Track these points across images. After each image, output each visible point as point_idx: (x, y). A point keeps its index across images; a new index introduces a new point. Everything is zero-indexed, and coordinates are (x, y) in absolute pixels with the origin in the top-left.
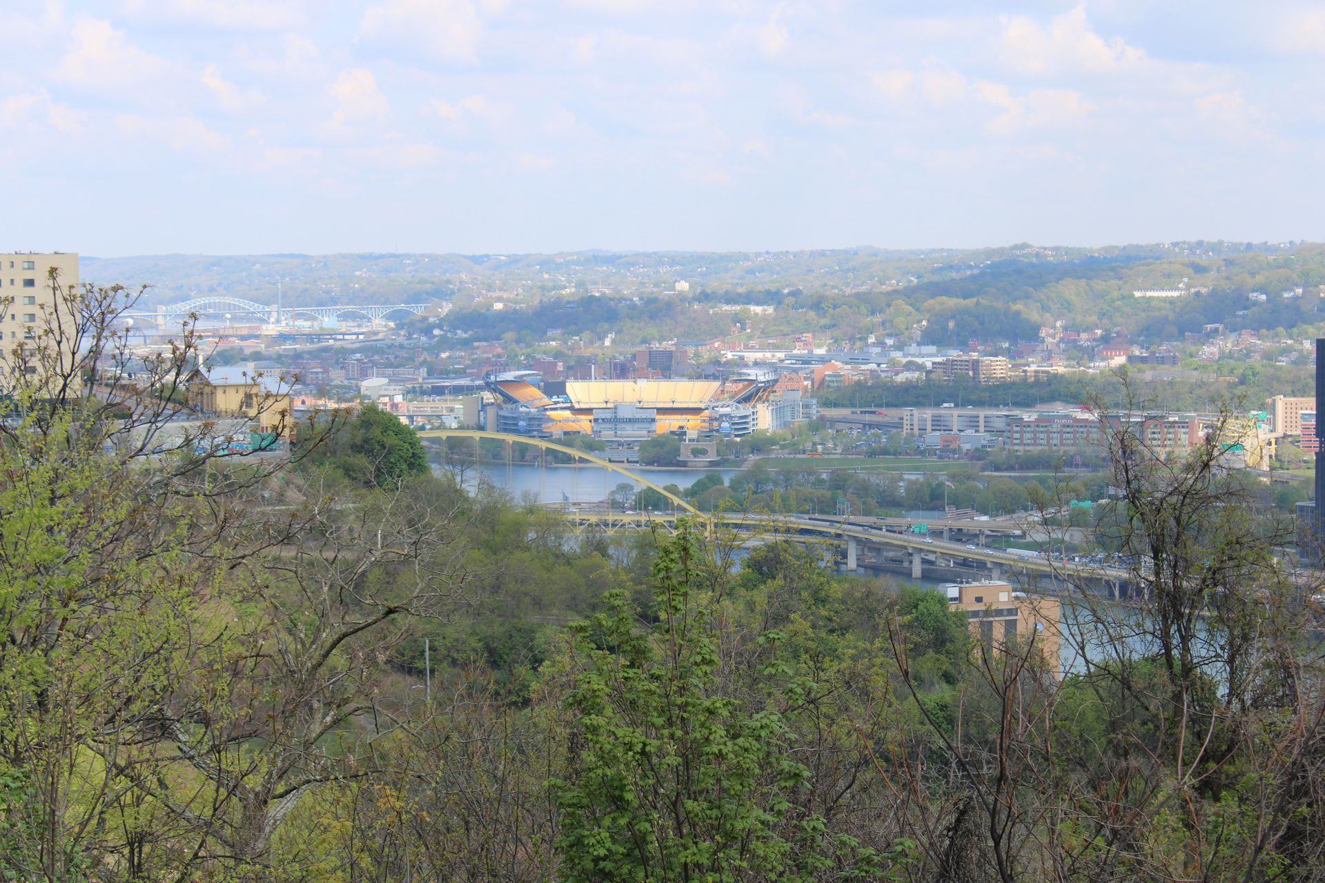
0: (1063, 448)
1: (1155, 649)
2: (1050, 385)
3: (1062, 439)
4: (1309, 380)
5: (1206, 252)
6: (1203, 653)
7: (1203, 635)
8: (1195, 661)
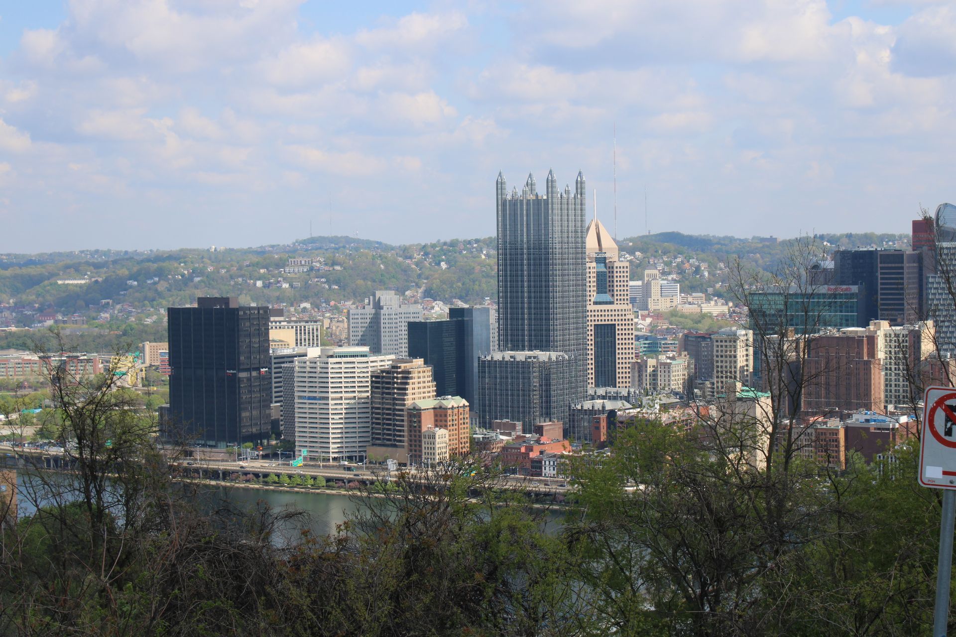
0: (16, 377)
1: (81, 500)
2: (7, 338)
3: (15, 372)
4: (164, 332)
5: (101, 257)
6: (110, 500)
7: (109, 489)
8: (105, 505)
